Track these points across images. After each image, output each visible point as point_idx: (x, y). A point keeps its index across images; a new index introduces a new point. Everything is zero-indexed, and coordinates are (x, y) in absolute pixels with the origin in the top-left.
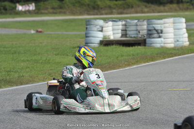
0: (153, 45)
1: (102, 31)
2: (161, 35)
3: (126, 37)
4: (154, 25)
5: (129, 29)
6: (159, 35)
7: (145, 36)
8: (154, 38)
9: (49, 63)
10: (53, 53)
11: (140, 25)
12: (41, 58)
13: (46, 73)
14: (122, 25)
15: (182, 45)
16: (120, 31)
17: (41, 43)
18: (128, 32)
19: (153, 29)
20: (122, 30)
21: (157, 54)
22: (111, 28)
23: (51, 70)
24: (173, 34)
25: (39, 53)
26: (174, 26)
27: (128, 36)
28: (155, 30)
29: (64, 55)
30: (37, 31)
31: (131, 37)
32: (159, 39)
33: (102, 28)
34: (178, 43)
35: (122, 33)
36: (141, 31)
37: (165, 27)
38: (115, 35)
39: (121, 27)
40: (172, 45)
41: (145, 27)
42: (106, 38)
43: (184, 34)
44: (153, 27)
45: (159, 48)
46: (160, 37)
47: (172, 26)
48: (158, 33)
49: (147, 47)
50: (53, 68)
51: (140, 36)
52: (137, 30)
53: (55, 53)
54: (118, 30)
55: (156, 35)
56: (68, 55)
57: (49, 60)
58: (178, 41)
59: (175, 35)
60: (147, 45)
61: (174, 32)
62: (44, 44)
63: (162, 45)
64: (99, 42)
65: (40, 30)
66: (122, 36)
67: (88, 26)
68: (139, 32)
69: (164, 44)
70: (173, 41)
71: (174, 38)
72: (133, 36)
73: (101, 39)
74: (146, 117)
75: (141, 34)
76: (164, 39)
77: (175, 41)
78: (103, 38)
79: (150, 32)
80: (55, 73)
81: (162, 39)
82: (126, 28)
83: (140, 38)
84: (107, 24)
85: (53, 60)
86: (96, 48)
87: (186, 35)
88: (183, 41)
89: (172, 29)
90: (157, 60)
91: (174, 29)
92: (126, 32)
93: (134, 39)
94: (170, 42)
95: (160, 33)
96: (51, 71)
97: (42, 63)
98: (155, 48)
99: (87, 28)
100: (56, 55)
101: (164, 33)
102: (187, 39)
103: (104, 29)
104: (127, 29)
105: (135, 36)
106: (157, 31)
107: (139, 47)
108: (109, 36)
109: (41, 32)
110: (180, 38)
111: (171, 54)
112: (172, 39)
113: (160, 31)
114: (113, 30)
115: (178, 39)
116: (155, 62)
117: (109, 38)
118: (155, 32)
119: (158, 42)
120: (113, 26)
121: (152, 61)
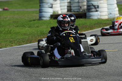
0: (91, 17)
1: (52, 7)
2: (97, 9)
3: (71, 12)
4: (92, 2)
5: (73, 5)
6: (96, 9)
7: (86, 10)
8: (92, 12)
9: (10, 33)
10: (14, 25)
11: (81, 2)
12: (4, 29)
13: (7, 41)
14: (68, 3)
15: (114, 17)
16: (66, 7)
17: (5, 18)
18: (72, 8)
19: (91, 5)
20: (67, 7)
21: (95, 24)
22: (59, 5)
23: (12, 38)
24: (107, 9)
25: (3, 26)
26: (107, 2)
27: (72, 11)
28: (93, 5)
29: (22, 27)
30: (4, 9)
31: (75, 12)
32: (97, 13)
33: (52, 5)
34: (111, 15)
35: (67, 9)
36: (82, 7)
37: (100, 4)
38: (62, 10)
39: (66, 4)
40: (106, 17)
41: (85, 3)
42: (55, 13)
43: (115, 8)
44: (91, 3)
45: (96, 20)
46: (97, 11)
47: (106, 3)
48: (95, 8)
49: (87, 19)
50: (13, 37)
51: (81, 10)
52: (79, 6)
53: (15, 25)
54: (65, 6)
55: (94, 10)
56: (25, 27)
57: (10, 31)
58: (111, 14)
59: (108, 9)
60: (87, 17)
61: (108, 7)
62: (7, 19)
63: (99, 17)
64: (50, 16)
65: (6, 8)
66: (68, 11)
67: (41, 4)
68: (81, 8)
69: (100, 16)
70: (107, 14)
71: (108, 12)
72: (76, 11)
73: (52, 14)
74: (82, 72)
75: (82, 9)
76: (100, 12)
77: (108, 14)
78: (53, 13)
79: (89, 8)
80: (15, 41)
81: (99, 13)
82: (71, 4)
83: (82, 12)
84: (56, 2)
85: (14, 31)
86: (48, 20)
87: (117, 9)
88: (114, 14)
89: (106, 4)
90: (94, 29)
91: (108, 5)
92: (71, 8)
93: (77, 13)
94: (105, 15)
95: (97, 8)
96: (11, 40)
97: (5, 33)
98: (93, 20)
99: (40, 6)
100: (16, 27)
101: (100, 8)
102: (117, 12)
103: (53, 6)
104: (71, 6)
105: (78, 10)
106: (94, 6)
107: (81, 19)
108: (57, 11)
109: (6, 10)
110: (112, 11)
111: (105, 24)
112: (106, 13)
113: (96, 7)
114: (61, 6)
115: (111, 12)
116: (93, 30)
117: (58, 13)
118: (93, 7)
119: (95, 15)
120: (60, 3)
121: (91, 29)
